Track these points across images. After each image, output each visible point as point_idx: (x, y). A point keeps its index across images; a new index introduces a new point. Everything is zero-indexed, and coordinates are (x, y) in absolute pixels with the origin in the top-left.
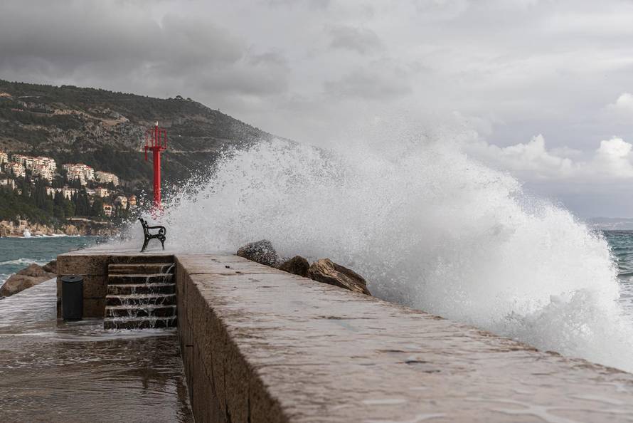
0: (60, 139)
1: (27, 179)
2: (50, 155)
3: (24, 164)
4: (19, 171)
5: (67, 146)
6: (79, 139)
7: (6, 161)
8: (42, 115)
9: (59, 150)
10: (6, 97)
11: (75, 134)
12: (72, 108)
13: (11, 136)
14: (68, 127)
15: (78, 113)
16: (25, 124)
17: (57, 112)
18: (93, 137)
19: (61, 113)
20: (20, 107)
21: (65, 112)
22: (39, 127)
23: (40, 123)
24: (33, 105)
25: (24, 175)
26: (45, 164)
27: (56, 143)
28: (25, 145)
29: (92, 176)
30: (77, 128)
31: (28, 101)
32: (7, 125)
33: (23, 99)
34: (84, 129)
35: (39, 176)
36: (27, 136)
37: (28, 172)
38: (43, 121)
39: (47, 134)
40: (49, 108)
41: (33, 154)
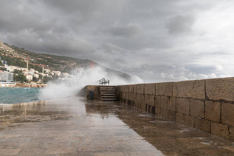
0: (62, 67)
1: (54, 76)
2: (60, 71)
3: (54, 72)
4: (53, 74)
5: (63, 69)
6: (66, 67)
7: (50, 72)
8: (58, 62)
9: (61, 70)
10: (50, 58)
11: (65, 66)
12: (65, 61)
13: (51, 66)
14: (64, 65)
15: (66, 62)
16: (54, 64)
17: (61, 61)
18: (69, 67)
19: (62, 62)
20: (53, 60)
21: (63, 62)
22: (57, 65)
23: (57, 64)
24: (56, 60)
25: (54, 75)
26: (58, 73)
27: (61, 68)
28: (54, 68)
29: (68, 75)
30: (65, 65)
31: (55, 59)
32: (50, 64)
33: (54, 59)
34: (67, 65)
35: (57, 75)
36: (55, 67)
37: (55, 74)
38: (58, 63)
39: (59, 66)
40: (59, 61)
41: (56, 70)
